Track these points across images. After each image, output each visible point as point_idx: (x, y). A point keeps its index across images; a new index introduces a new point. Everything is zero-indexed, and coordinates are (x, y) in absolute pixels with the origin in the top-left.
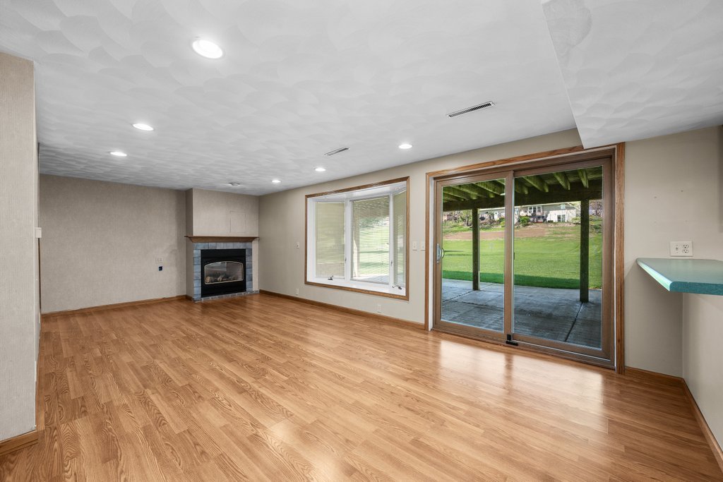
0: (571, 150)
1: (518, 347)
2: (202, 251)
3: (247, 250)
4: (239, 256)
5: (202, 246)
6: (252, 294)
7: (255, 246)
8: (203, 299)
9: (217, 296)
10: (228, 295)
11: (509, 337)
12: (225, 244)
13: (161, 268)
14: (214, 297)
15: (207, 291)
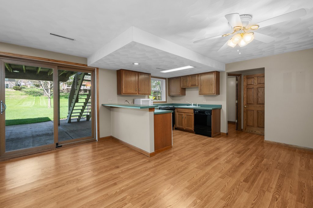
0: (84, 65)
1: (62, 147)
11: (57, 144)
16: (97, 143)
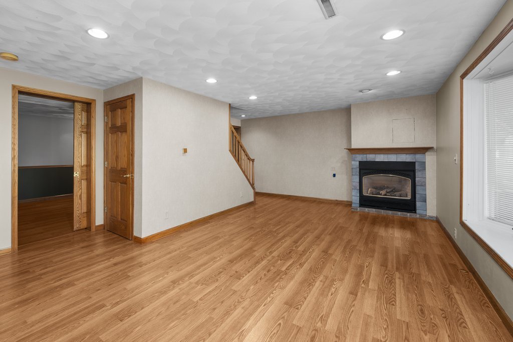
2: (360, 162)
3: (417, 164)
4: (408, 170)
5: (360, 157)
6: (424, 219)
7: (430, 159)
8: (359, 208)
9: (374, 210)
10: (388, 211)
12: (386, 156)
13: (334, 175)
14: (370, 209)
15: (365, 202)
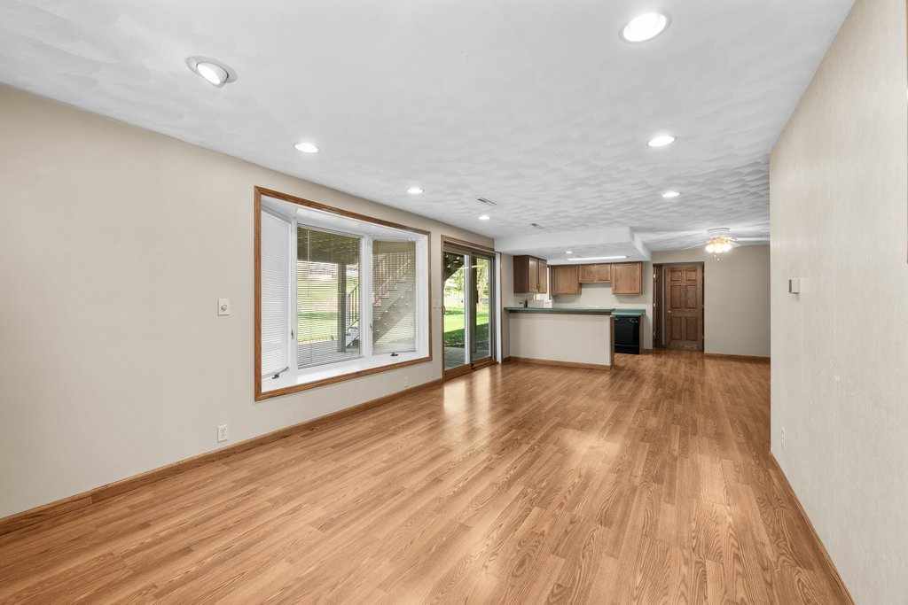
16: (499, 368)
